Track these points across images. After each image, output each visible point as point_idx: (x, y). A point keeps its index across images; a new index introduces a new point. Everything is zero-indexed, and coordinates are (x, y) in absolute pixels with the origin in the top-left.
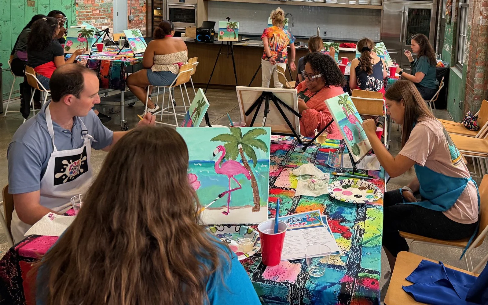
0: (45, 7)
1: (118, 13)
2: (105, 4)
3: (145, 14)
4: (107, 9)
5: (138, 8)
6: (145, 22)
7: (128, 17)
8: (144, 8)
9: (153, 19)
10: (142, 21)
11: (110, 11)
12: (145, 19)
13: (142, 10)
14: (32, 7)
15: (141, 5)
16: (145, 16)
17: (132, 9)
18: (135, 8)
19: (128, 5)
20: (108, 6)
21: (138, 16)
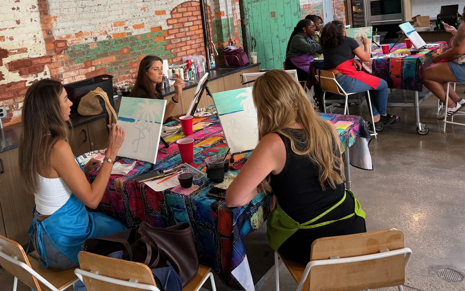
0: (282, 16)
1: (326, 13)
2: (318, 7)
3: (345, 12)
4: (319, 11)
5: (339, 7)
6: (345, 20)
7: (333, 17)
8: (343, 6)
9: (352, 15)
10: (343, 19)
11: (321, 13)
12: (344, 17)
13: (342, 9)
14: (274, 18)
15: (341, 4)
16: (345, 14)
17: (335, 8)
18: (338, 7)
19: (332, 5)
20: (319, 8)
21: (339, 15)
